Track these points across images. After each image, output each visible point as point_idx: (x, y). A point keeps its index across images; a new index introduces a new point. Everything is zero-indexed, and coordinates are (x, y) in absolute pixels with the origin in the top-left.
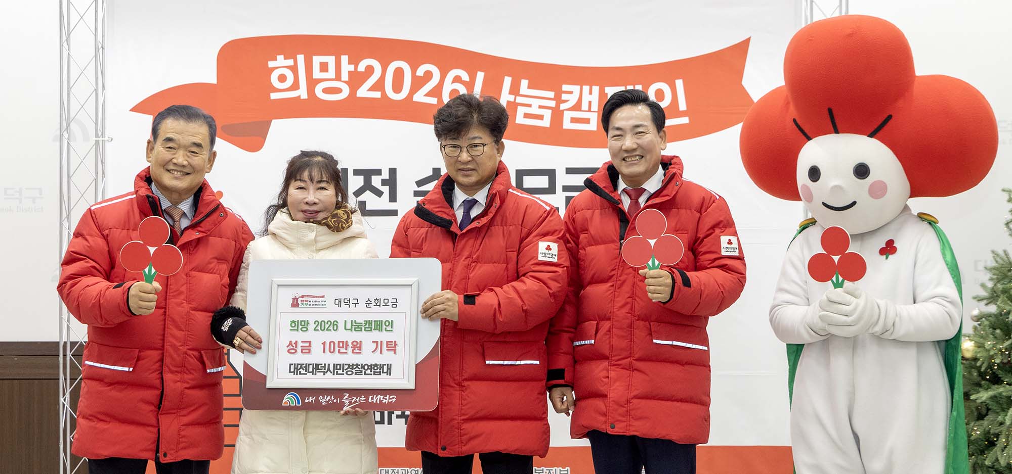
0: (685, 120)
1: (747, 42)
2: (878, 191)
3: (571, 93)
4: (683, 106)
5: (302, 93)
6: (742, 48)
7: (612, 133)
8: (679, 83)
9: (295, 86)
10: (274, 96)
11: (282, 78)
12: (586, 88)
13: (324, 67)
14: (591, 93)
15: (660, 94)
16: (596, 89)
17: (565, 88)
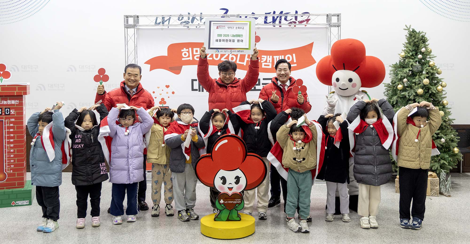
0: (296, 65)
1: (313, 43)
2: (354, 86)
3: (264, 58)
4: (295, 61)
5: (191, 58)
6: (311, 45)
7: (278, 70)
8: (294, 55)
9: (189, 56)
10: (183, 59)
11: (185, 54)
12: (268, 56)
13: (197, 51)
14: (270, 58)
15: (289, 58)
16: (271, 57)
17: (263, 56)
